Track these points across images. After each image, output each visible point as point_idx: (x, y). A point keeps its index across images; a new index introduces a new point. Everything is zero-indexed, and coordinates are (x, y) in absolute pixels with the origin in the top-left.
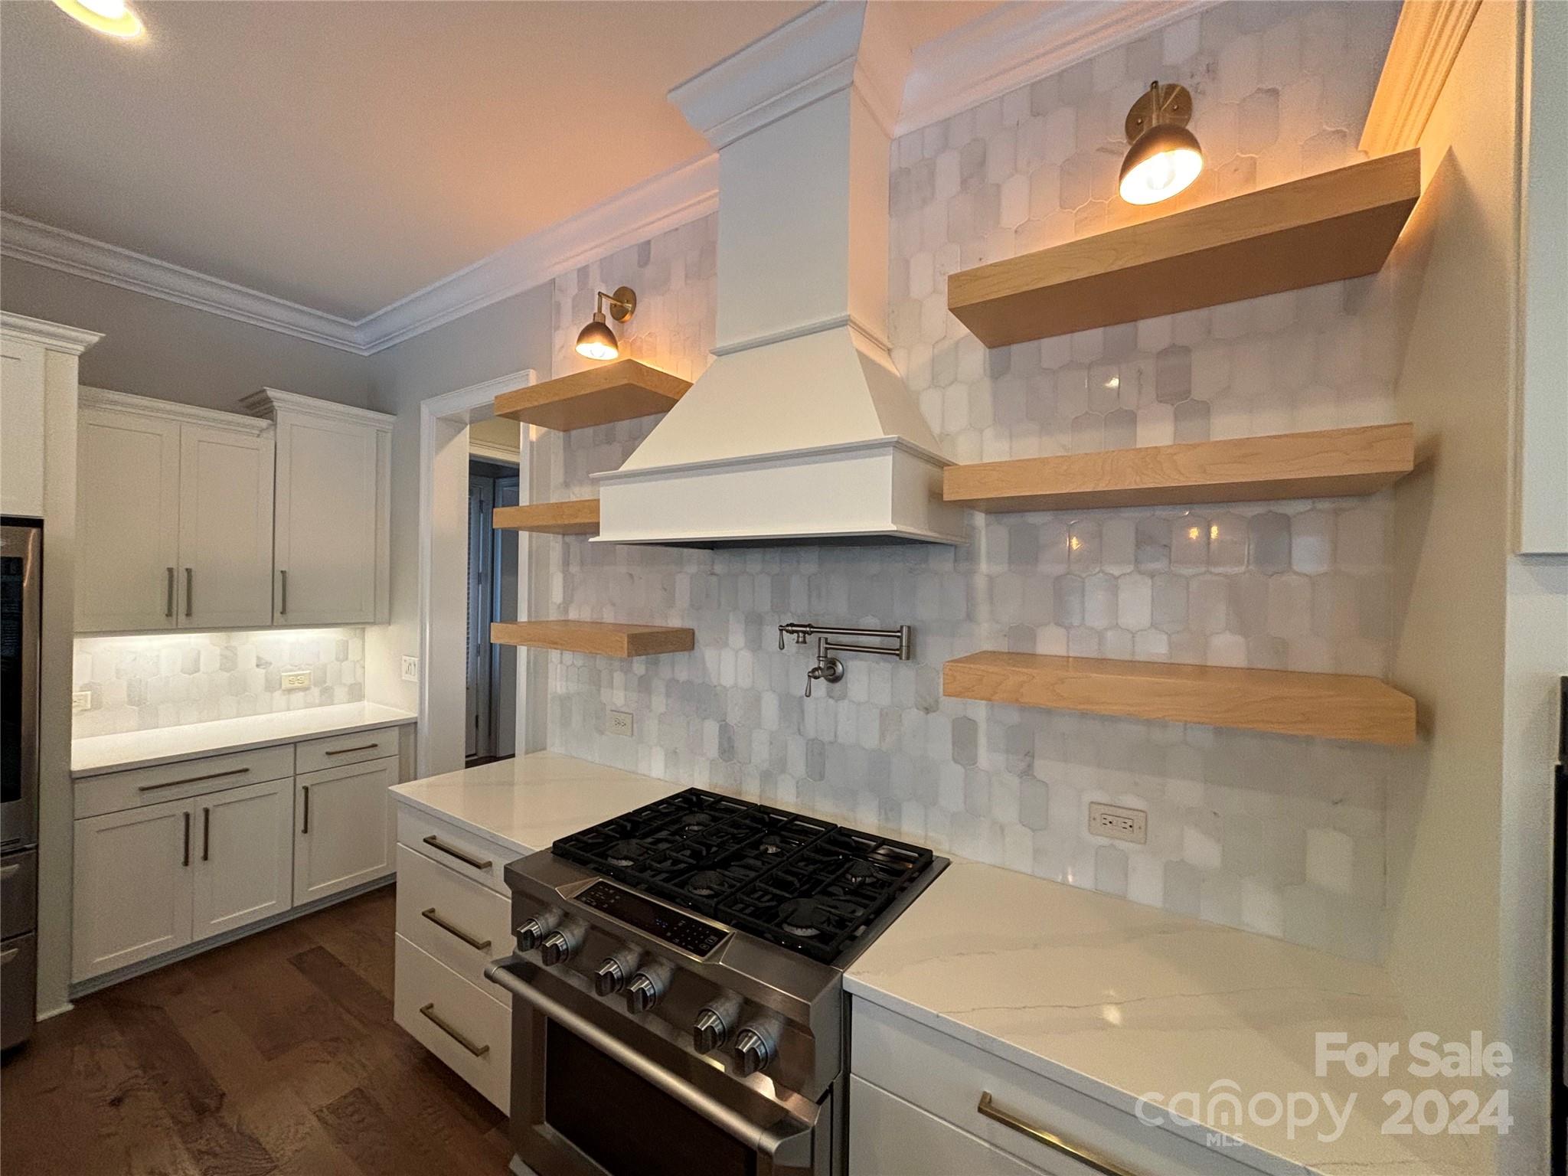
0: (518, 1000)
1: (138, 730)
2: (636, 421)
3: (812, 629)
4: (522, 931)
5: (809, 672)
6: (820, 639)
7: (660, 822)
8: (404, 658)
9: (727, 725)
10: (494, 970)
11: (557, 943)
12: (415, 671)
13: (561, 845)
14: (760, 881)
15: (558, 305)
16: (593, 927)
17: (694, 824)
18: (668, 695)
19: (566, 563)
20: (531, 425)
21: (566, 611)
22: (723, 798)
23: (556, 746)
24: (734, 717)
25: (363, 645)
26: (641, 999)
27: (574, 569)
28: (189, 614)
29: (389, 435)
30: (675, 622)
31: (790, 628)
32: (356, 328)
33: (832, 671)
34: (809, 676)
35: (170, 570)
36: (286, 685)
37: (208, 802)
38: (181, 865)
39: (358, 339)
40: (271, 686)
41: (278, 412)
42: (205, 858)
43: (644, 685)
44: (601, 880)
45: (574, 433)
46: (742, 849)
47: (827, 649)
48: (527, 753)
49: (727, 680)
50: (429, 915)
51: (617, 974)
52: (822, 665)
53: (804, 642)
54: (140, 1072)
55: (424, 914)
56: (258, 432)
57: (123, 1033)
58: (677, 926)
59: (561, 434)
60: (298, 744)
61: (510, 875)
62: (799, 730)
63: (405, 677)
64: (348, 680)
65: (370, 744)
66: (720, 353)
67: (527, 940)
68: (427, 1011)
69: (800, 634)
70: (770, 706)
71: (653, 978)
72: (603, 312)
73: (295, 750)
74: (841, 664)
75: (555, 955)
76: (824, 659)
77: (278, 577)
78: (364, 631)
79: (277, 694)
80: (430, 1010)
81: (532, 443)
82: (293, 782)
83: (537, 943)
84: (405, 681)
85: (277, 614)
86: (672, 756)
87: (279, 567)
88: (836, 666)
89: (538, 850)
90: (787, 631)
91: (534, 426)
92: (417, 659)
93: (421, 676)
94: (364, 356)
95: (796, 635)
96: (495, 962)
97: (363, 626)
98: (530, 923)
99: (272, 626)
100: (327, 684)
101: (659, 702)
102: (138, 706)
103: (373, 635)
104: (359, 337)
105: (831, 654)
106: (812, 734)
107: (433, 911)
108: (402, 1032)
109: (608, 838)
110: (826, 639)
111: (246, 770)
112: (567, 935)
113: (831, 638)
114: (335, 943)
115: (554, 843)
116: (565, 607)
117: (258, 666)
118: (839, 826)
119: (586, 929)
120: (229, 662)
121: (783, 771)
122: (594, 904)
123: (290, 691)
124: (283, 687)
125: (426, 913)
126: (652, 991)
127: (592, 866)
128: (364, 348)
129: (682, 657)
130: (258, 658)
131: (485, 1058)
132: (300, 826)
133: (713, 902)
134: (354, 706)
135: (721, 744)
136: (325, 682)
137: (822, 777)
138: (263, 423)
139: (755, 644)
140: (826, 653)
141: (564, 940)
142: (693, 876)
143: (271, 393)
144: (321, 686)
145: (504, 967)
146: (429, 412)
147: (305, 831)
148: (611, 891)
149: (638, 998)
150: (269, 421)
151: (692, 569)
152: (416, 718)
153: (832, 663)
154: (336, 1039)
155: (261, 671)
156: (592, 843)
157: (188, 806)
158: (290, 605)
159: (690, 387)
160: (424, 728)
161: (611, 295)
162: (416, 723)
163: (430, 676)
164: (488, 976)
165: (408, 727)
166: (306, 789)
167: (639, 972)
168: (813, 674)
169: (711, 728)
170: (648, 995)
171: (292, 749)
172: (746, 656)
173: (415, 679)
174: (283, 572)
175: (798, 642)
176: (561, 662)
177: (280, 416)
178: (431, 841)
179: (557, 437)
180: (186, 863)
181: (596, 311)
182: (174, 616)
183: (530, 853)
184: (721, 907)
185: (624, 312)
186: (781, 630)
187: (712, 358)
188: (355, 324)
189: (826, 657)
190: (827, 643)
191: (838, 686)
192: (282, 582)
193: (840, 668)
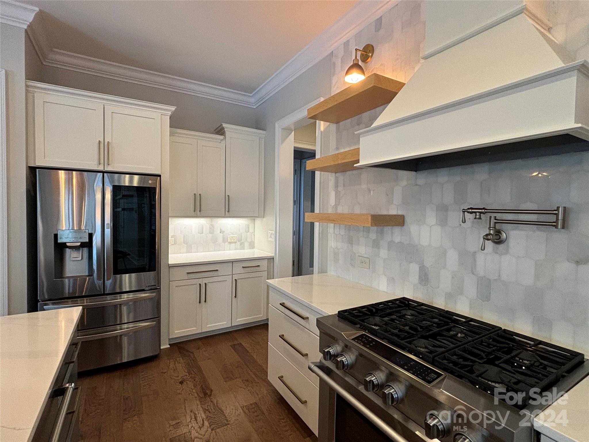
0: (322, 382)
1: (187, 253)
2: (373, 111)
3: (486, 211)
4: (326, 351)
5: (484, 236)
6: (491, 217)
7: (390, 311)
8: (269, 231)
9: (424, 266)
10: (312, 366)
11: (343, 360)
12: (273, 237)
13: (342, 313)
14: (458, 349)
15: (334, 64)
16: (361, 355)
17: (409, 314)
18: (389, 249)
19: (336, 186)
20: (321, 121)
21: (336, 209)
22: (423, 304)
23: (332, 272)
24: (429, 262)
25: (254, 225)
26: (390, 399)
27: (340, 189)
28: (200, 211)
29: (263, 140)
30: (393, 212)
31: (470, 210)
32: (252, 96)
33: (498, 237)
34: (484, 238)
35: (195, 194)
36: (229, 240)
37: (206, 281)
38: (199, 303)
39: (252, 101)
40: (225, 240)
41: (227, 133)
42: (205, 301)
43: (376, 245)
44: (364, 333)
45: (341, 123)
46: (441, 331)
47: (496, 223)
48: (319, 273)
49: (424, 241)
50: (282, 337)
51: (376, 382)
52: (492, 232)
53: (480, 218)
54: (188, 374)
55: (280, 336)
56: (220, 141)
57: (183, 359)
58: (410, 364)
59: (335, 125)
60: (233, 262)
61: (319, 323)
62: (472, 271)
63: (269, 239)
64: (249, 240)
65: (257, 265)
66: (426, 58)
67: (327, 355)
68: (281, 378)
69: (478, 214)
70: (452, 256)
71: (397, 389)
72: (357, 58)
73: (232, 265)
74: (505, 233)
75: (341, 366)
76: (493, 229)
77: (227, 196)
78: (255, 221)
79: (226, 243)
80: (282, 378)
81: (321, 132)
82: (231, 277)
83: (332, 358)
84: (269, 241)
85: (227, 212)
86: (391, 280)
87: (227, 194)
88: (501, 234)
89: (330, 314)
90: (468, 212)
91: (323, 122)
92: (274, 232)
93: (276, 239)
94: (253, 108)
95: (474, 214)
96: (312, 363)
97: (254, 218)
98: (329, 348)
99: (225, 217)
100: (242, 241)
101: (383, 253)
102: (186, 244)
103: (258, 222)
104: (252, 100)
105: (498, 226)
106: (481, 274)
107: (283, 335)
108: (270, 384)
109: (365, 314)
110: (495, 217)
111: (217, 270)
112: (348, 357)
113: (499, 216)
114: (245, 342)
115: (339, 312)
116: (336, 206)
117: (220, 232)
118: (503, 328)
119: (357, 356)
120: (212, 230)
121: (462, 293)
122: (362, 344)
123: (230, 243)
124: (228, 241)
125: (281, 336)
126: (396, 396)
127: (358, 326)
128: (254, 105)
129: (397, 230)
130: (221, 230)
131: (305, 405)
132: (234, 295)
133: (431, 356)
134: (252, 250)
135: (420, 277)
136: (242, 240)
137: (488, 299)
138: (221, 137)
139: (443, 222)
140: (495, 225)
141: (347, 359)
142: (415, 340)
143: (224, 125)
144: (240, 242)
145: (317, 366)
146: (279, 126)
147: (236, 297)
148: (370, 339)
149: (388, 398)
150: (223, 136)
151: (404, 183)
152: (274, 256)
153: (498, 232)
154: (247, 381)
155: (221, 234)
156: (357, 315)
157: (200, 281)
158: (231, 209)
159: (404, 85)
160: (277, 260)
161: (362, 50)
162: (273, 258)
163: (279, 239)
164: (310, 368)
165: (271, 259)
166: (236, 280)
167: (388, 384)
168: (486, 237)
169: (414, 268)
170: (394, 397)
171: (231, 264)
172: (437, 229)
173: (274, 240)
174: (228, 196)
175: (475, 218)
176: (334, 233)
177: (227, 134)
178: (282, 305)
179: (333, 126)
180: (200, 302)
181: (354, 58)
182: (196, 212)
183: (328, 315)
184: (436, 358)
185: (368, 57)
186: (464, 212)
187: (422, 61)
188: (251, 95)
189: (495, 228)
190: (496, 219)
191: (501, 247)
192: (228, 199)
193: (504, 236)
